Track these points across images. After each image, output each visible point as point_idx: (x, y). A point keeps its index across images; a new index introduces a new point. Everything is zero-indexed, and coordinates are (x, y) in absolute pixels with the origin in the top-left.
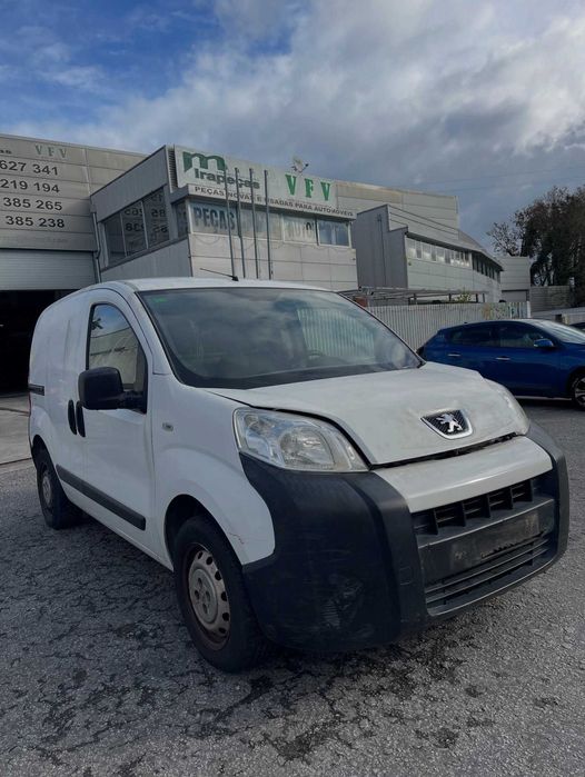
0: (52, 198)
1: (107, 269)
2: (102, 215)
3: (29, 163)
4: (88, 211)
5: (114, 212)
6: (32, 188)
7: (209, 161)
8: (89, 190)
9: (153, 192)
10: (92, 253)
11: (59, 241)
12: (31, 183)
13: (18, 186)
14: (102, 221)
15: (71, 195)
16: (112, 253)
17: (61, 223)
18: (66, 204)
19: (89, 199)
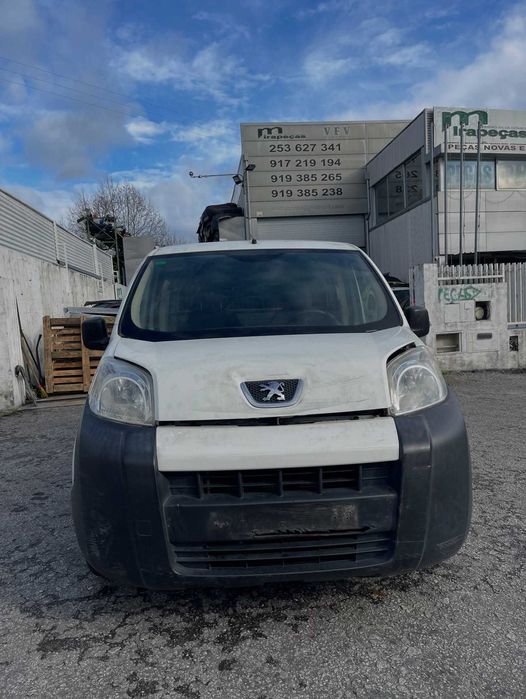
0: (334, 170)
1: (375, 228)
2: (373, 181)
3: (319, 144)
4: (362, 179)
5: (382, 177)
6: (319, 164)
7: (471, 117)
8: (365, 160)
9: (413, 155)
10: (364, 216)
11: (337, 207)
12: (318, 160)
13: (309, 164)
14: (374, 186)
15: (349, 167)
16: (380, 214)
17: (340, 192)
18: (345, 175)
19: (365, 168)
